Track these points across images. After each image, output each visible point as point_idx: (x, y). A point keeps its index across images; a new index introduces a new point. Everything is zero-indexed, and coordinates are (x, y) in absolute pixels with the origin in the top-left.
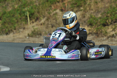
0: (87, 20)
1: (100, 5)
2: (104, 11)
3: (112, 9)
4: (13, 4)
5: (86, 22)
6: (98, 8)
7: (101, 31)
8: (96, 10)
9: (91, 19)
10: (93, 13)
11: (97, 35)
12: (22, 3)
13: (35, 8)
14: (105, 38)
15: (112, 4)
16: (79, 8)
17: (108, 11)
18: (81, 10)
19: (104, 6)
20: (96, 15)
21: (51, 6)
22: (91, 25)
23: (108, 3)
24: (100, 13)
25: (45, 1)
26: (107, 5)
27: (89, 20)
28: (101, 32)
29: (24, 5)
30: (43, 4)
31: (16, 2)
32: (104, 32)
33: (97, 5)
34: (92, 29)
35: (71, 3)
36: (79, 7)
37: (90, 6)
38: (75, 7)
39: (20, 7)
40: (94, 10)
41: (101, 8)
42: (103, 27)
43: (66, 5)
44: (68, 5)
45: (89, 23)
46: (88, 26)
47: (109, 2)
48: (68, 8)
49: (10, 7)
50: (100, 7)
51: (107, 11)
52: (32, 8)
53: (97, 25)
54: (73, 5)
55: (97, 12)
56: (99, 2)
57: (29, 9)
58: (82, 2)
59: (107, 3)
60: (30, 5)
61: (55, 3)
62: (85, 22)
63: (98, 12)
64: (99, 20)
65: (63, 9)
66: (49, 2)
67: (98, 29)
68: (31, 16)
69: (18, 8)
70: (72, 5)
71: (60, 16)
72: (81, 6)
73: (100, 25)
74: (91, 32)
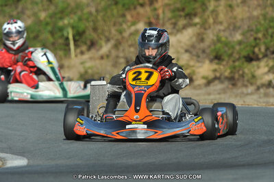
0: (209, 47)
1: (240, 12)
2: (249, 27)
3: (267, 21)
4: (36, 10)
5: (208, 51)
6: (235, 18)
7: (241, 72)
8: (229, 25)
9: (219, 45)
10: (224, 31)
11: (233, 82)
12: (56, 6)
13: (87, 20)
14: (251, 89)
15: (267, 9)
16: (190, 18)
17: (259, 27)
18: (195, 25)
19: (248, 14)
20: (231, 35)
21: (124, 16)
22: (218, 58)
23: (259, 8)
24: (240, 32)
25: (109, 3)
26: (255, 13)
27: (213, 47)
28: (242, 76)
29: (62, 12)
30: (105, 9)
31: (43, 6)
32: (250, 76)
33: (232, 11)
34: (222, 67)
35: (172, 7)
36: (190, 16)
37: (217, 16)
38: (181, 16)
39: (51, 17)
40: (225, 24)
41: (242, 20)
42: (246, 64)
43: (160, 11)
44: (163, 12)
45: (214, 54)
46: (211, 61)
47: (259, 5)
48: (164, 18)
49: (29, 17)
50: (240, 17)
51: (256, 26)
52: (80, 19)
53: (232, 59)
54: (177, 13)
55: (231, 28)
56: (238, 6)
57: (72, 21)
58: (197, 5)
59: (256, 9)
60: (75, 13)
61: (135, 8)
62: (204, 51)
63: (236, 28)
64: (237, 48)
65: (153, 21)
66: (120, 6)
67: (234, 67)
68: (77, 38)
69: (48, 20)
70: (173, 11)
72: (195, 15)
73: (238, 59)
74: (218, 75)
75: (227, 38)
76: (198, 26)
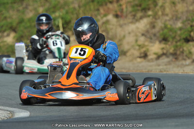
0: (159, 32)
1: (181, 7)
2: (187, 18)
4: (36, 6)
5: (158, 35)
6: (177, 11)
7: (181, 50)
8: (173, 16)
9: (166, 31)
10: (169, 20)
11: (176, 57)
12: (50, 3)
13: (72, 13)
14: (188, 62)
16: (145, 12)
18: (149, 16)
19: (186, 9)
20: (174, 23)
21: (98, 10)
22: (165, 40)
24: (181, 21)
25: (88, 1)
26: (191, 8)
27: (161, 32)
28: (182, 52)
29: (54, 7)
30: (85, 5)
31: (41, 3)
32: (188, 52)
33: (175, 7)
34: (168, 46)
35: (132, 4)
36: (145, 10)
37: (164, 9)
38: (138, 10)
40: (170, 16)
41: (182, 13)
42: (185, 44)
43: (124, 7)
44: (126, 7)
45: (162, 37)
46: (160, 42)
48: (126, 11)
49: (31, 11)
50: (180, 10)
51: (192, 17)
52: (67, 13)
53: (175, 40)
54: (136, 8)
55: (174, 18)
56: (179, 3)
57: (61, 14)
58: (150, 2)
59: (191, 5)
60: (64, 8)
61: (106, 4)
62: (155, 35)
63: (177, 19)
64: (179, 32)
65: (119, 13)
67: (177, 46)
68: (65, 26)
70: (133, 6)
71: (113, 25)
72: (149, 9)
73: (179, 41)
74: (165, 51)
75: (171, 25)
76: (151, 17)
